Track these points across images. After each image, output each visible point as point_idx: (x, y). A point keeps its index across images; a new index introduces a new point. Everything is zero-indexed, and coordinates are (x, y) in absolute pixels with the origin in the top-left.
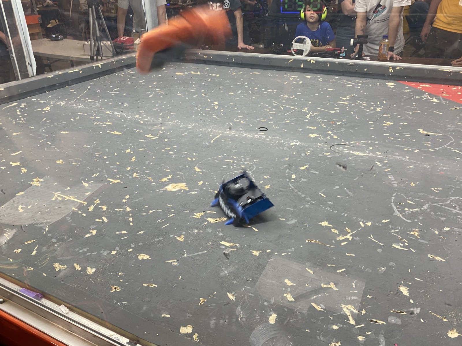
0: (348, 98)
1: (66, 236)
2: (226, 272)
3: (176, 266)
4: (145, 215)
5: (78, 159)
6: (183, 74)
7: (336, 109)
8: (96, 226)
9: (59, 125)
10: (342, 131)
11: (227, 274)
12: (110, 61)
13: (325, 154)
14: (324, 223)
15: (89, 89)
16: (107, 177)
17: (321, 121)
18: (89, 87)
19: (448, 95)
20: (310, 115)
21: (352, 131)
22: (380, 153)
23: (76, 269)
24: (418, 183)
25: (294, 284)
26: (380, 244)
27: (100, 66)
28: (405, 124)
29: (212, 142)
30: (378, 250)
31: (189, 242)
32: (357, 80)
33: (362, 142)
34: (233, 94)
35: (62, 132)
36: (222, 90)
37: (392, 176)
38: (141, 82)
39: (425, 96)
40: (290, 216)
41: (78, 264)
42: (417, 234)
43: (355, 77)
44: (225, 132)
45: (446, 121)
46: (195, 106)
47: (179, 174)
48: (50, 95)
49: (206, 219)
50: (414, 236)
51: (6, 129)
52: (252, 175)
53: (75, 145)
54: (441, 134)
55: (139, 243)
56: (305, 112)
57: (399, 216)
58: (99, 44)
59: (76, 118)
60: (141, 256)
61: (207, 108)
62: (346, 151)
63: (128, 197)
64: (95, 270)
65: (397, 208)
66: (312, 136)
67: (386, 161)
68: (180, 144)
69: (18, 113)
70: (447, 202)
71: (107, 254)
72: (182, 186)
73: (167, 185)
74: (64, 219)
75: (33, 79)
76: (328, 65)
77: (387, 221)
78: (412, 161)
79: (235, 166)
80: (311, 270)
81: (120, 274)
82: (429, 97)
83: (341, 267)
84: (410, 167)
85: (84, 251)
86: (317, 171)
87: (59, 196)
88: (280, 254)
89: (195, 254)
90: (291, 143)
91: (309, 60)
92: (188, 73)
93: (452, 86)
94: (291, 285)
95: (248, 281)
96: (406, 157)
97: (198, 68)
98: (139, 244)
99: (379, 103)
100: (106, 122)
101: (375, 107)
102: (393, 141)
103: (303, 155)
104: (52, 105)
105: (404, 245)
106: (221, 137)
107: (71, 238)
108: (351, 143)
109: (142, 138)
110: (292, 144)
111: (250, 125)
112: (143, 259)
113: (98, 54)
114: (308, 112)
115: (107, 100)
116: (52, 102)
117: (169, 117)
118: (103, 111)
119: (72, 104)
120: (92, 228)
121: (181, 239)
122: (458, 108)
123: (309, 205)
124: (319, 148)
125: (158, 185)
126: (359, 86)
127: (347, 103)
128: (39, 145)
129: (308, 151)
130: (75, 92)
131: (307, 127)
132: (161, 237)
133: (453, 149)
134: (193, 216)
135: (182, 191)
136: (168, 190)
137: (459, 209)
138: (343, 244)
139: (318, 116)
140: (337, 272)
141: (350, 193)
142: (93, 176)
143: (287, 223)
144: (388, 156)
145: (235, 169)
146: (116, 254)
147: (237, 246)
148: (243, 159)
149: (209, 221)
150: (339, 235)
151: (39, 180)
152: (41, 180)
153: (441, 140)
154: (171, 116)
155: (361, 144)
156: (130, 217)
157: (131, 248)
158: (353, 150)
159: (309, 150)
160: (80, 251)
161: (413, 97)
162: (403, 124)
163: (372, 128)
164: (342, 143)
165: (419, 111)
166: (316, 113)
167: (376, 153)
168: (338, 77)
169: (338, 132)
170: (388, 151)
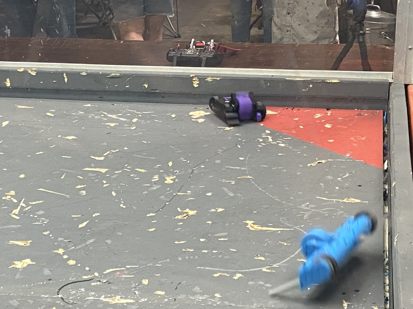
0: (107, 157)
7: (79, 187)
10: (87, 243)
17: (43, 222)
20: (19, 207)
21: (109, 242)
22: (163, 293)
28: (220, 210)
32: (130, 108)
33: (128, 269)
54: (288, 227)
56: (8, 203)
62: (91, 297)
66: (19, 265)
76: (66, 80)
78: (227, 303)
82: (270, 140)
91: (22, 70)
96: (216, 295)
99: (170, 164)
101: (165, 175)
102: (192, 257)
108: (105, 273)
114: (15, 201)
122: (323, 161)
124: (31, 298)
126: (131, 124)
127: (104, 171)
131: (12, 242)
139: (38, 211)
144: (179, 298)
153: (285, 244)
155: (125, 274)
158: (106, 293)
161: (241, 141)
162: (216, 212)
163: (153, 230)
164: (85, 277)
165: (250, 176)
166: (34, 203)
167: (155, 293)
168: (89, 105)
169: (80, 247)
170: (180, 283)
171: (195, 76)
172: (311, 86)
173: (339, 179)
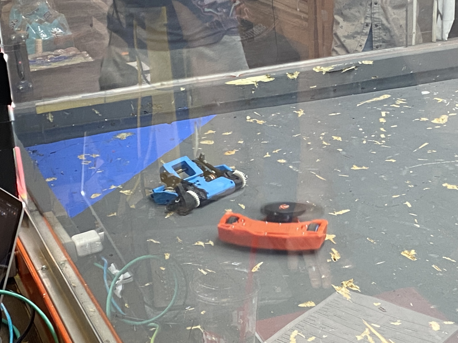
5: (448, 259)
9: (447, 166)
35: (444, 185)
51: (344, 153)
69: (382, 120)
75: (438, 47)
87: (372, 335)
104: (456, 111)
128: (386, 205)
151: (352, 286)
152: (356, 288)
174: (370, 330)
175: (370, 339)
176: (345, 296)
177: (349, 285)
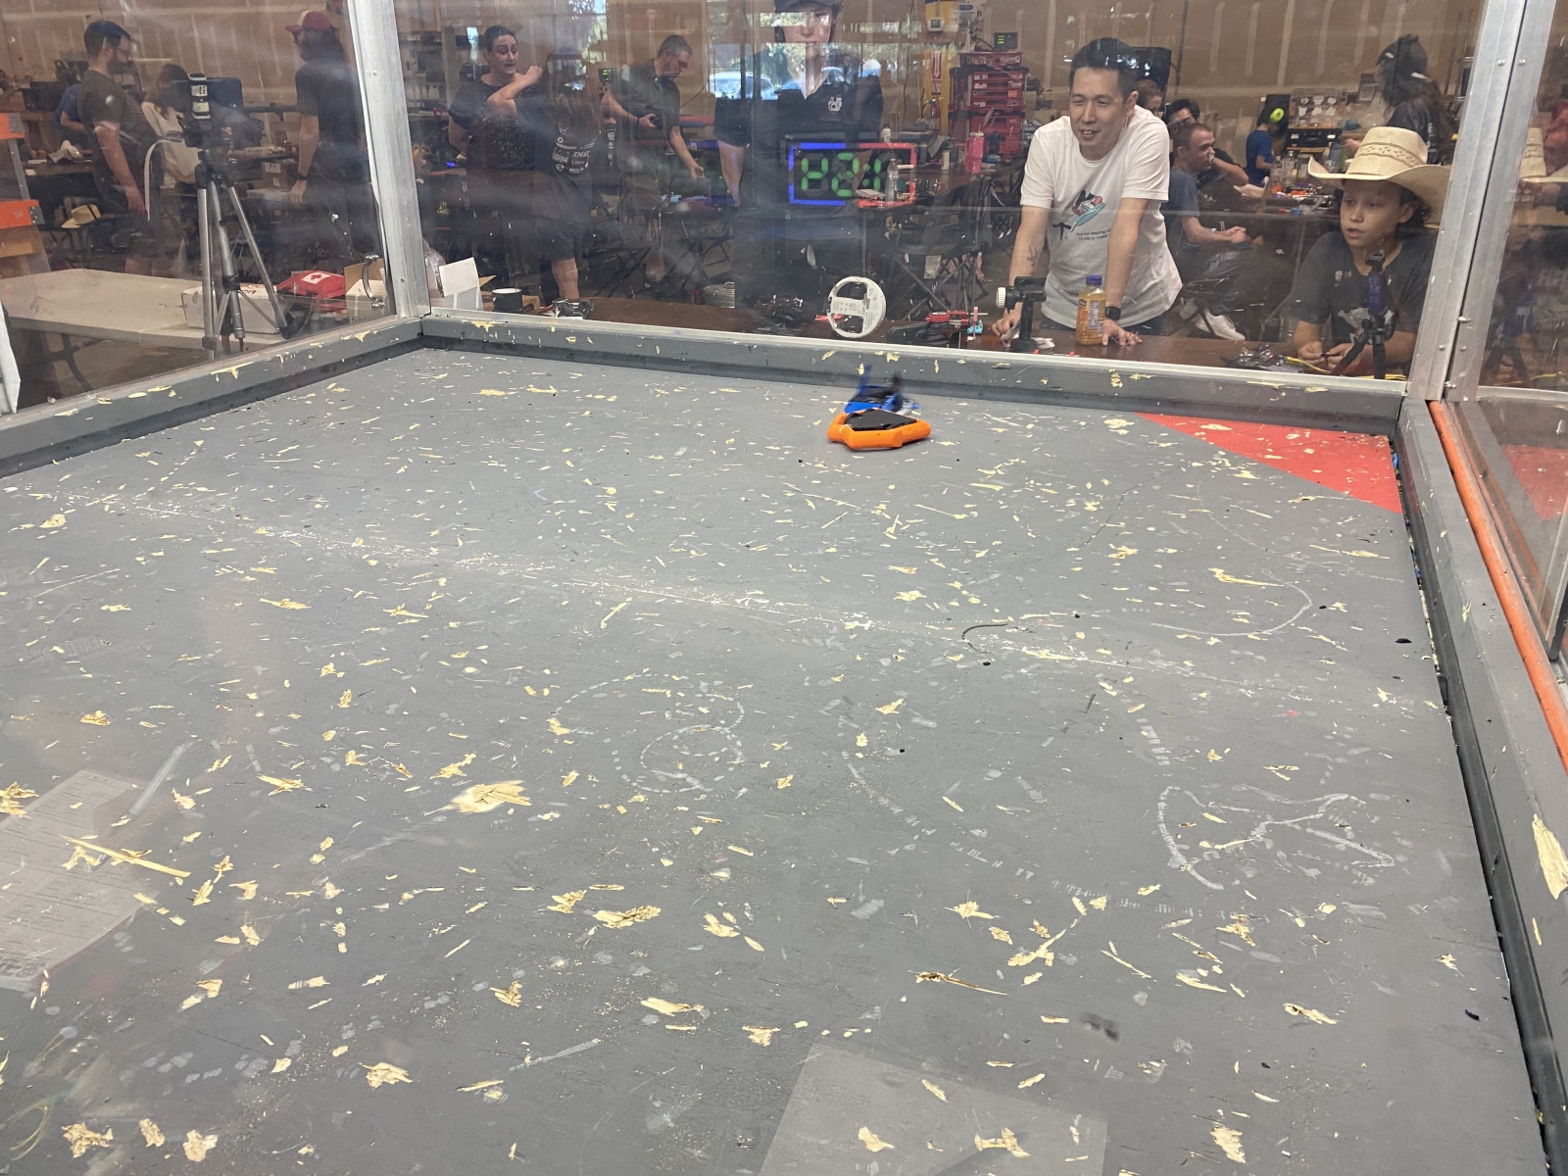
0: (999, 471)
1: (110, 1009)
2: (667, 1118)
3: (496, 1103)
4: (386, 911)
5: (159, 706)
6: (503, 393)
7: (968, 506)
8: (219, 964)
9: (96, 582)
10: (991, 578)
11: (671, 1125)
12: (267, 356)
13: (951, 658)
14: (967, 908)
15: (200, 449)
16: (258, 768)
17: (928, 545)
18: (199, 443)
19: (1280, 457)
20: (894, 526)
21: (1021, 579)
22: (1109, 652)
23: (146, 1143)
24: (1228, 750)
25: (891, 1146)
26: (1142, 974)
27: (236, 374)
28: (1171, 551)
29: (603, 625)
30: (1137, 997)
31: (540, 1007)
32: (1021, 411)
33: (1053, 617)
34: (662, 460)
35: (104, 608)
36: (627, 447)
37: (1150, 728)
38: (368, 422)
39: (1217, 461)
40: (861, 886)
41: (154, 1122)
42: (1243, 930)
43: (1015, 401)
44: (643, 589)
45: (1284, 541)
46: (544, 501)
47: (497, 750)
48: (64, 472)
49: (590, 916)
50: (1234, 938)
52: (734, 740)
53: (150, 652)
54: (1275, 582)
55: (370, 1021)
56: (879, 518)
57: (1186, 871)
58: (230, 300)
59: (155, 554)
60: (379, 1073)
61: (584, 510)
62: (1009, 646)
63: (328, 843)
64: (216, 1140)
65: (1177, 841)
66: (906, 596)
67: (1128, 676)
68: (498, 635)
70: (1316, 813)
71: (260, 1072)
72: (508, 792)
73: (459, 791)
74: (108, 941)
76: (937, 369)
77: (1152, 888)
78: (1204, 675)
79: (678, 711)
80: (940, 1088)
81: (303, 1151)
82: (1228, 464)
83: (1030, 1067)
84: (1200, 698)
85: (175, 1066)
86: (931, 719)
87: (90, 853)
88: (837, 1035)
89: (561, 1054)
90: (847, 624)
91: (881, 353)
92: (520, 390)
93: (1288, 428)
94: (881, 1151)
95: (740, 1145)
96: (1186, 662)
97: (549, 375)
98: (370, 1027)
99: (1089, 486)
100: (258, 566)
101: (1083, 499)
102: (1141, 610)
103: (885, 662)
104: (74, 506)
105: (1212, 973)
106: (630, 608)
107: (131, 1015)
108: (1021, 618)
109: (375, 620)
110: (850, 625)
111: (720, 564)
112: (384, 1083)
113: (228, 328)
114: (888, 517)
115: (259, 489)
116: (70, 498)
117: (461, 543)
118: (247, 526)
119: (139, 503)
120: (206, 972)
121: (511, 997)
122: (1311, 498)
123: (914, 841)
124: (930, 638)
125: (429, 791)
126: (1027, 431)
127: (998, 488)
128: (21, 660)
129: (900, 651)
130: (152, 462)
131: (891, 568)
132: (443, 993)
133: (1312, 633)
134: (550, 908)
135: (511, 811)
136: (463, 810)
137: (1353, 836)
138: (1028, 980)
139: (919, 531)
140: (1020, 1087)
141: (1033, 794)
142: (210, 770)
143: (853, 913)
144: (1133, 661)
145: (679, 722)
146: (289, 1068)
147: (698, 1013)
148: (703, 684)
149: (603, 922)
150: (1012, 951)
151: (19, 794)
152: (28, 793)
153: (1276, 605)
154: (469, 539)
155: (1050, 623)
156: (338, 923)
157: (342, 1043)
158: (1028, 644)
159: (901, 647)
160: (165, 1068)
161: (1185, 463)
162: (1166, 553)
163: (1079, 569)
164: (995, 621)
165: (1207, 509)
166: (912, 521)
167: (1098, 651)
168: (965, 404)
169: (981, 582)
170: (1130, 642)
171: (1116, 372)
172: (1284, 394)
173: (1340, 523)
174: (83, 847)
175: (87, 858)
176: (12, 812)
177: (13, 794)
